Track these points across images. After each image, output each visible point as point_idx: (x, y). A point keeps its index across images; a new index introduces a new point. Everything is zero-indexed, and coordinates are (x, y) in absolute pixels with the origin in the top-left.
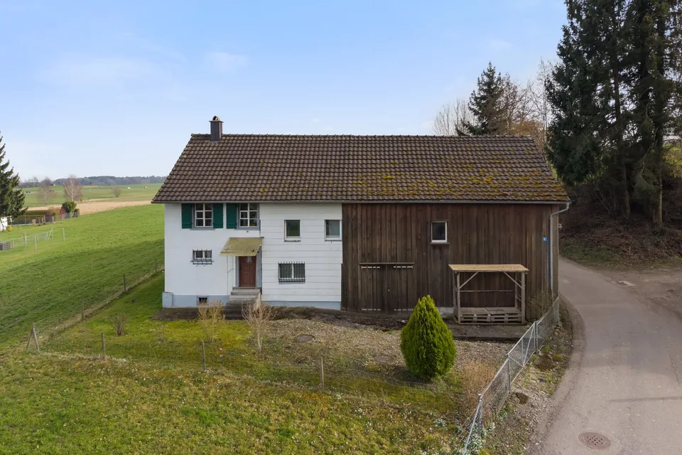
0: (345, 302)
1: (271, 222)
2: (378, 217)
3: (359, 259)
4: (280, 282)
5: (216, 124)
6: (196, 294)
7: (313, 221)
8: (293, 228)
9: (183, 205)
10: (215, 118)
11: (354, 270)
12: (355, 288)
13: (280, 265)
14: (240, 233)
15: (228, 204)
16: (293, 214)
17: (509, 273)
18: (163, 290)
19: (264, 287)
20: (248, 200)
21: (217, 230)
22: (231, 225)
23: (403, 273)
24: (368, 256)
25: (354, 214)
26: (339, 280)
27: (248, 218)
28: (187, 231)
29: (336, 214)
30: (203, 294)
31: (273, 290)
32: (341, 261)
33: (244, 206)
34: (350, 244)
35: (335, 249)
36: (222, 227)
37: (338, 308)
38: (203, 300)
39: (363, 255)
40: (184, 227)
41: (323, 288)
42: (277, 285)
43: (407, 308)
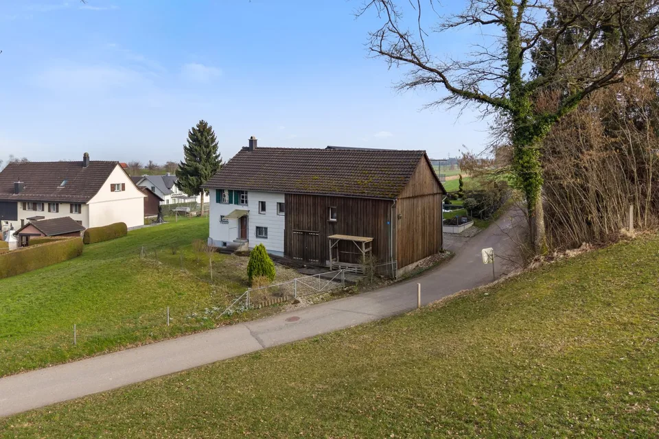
0: (285, 252)
1: (253, 201)
2: (301, 202)
3: (292, 227)
4: (257, 236)
5: (252, 141)
6: (222, 240)
7: (273, 202)
8: (263, 206)
9: (216, 190)
10: (252, 138)
11: (290, 234)
12: (290, 244)
13: (257, 227)
14: (240, 207)
15: (235, 190)
16: (262, 198)
17: (355, 242)
18: (208, 236)
19: (249, 239)
20: (245, 189)
21: (230, 205)
22: (237, 203)
23: (314, 237)
24: (298, 226)
25: (290, 200)
26: (283, 239)
27: (244, 199)
28: (218, 205)
30: (225, 240)
31: (254, 241)
32: (283, 227)
33: (243, 192)
34: (288, 218)
35: (281, 220)
36: (233, 203)
37: (282, 255)
38: (225, 244)
39: (294, 225)
40: (217, 202)
41: (275, 243)
42: (255, 238)
43: (315, 259)
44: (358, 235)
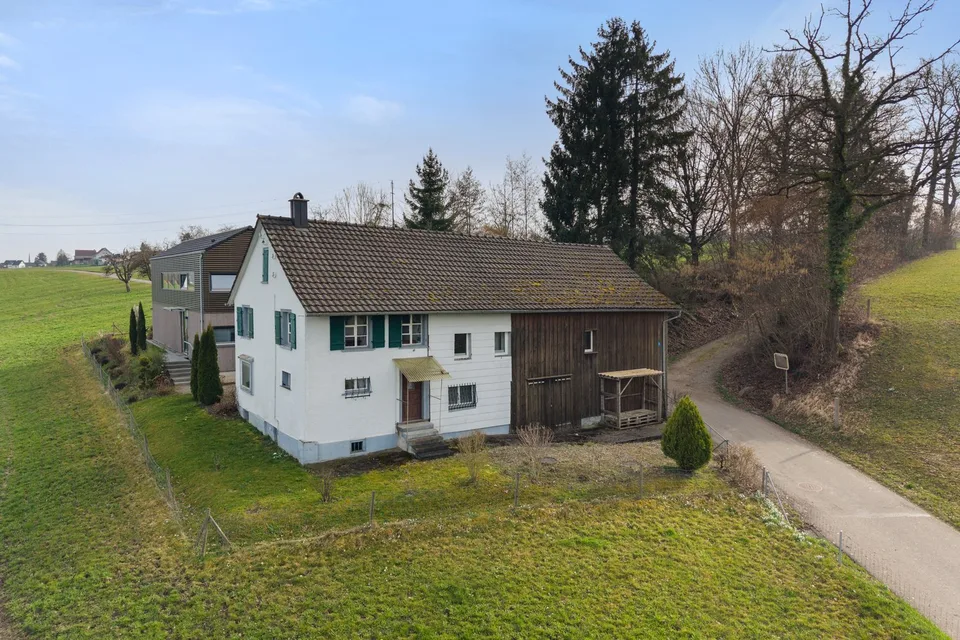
0: (513, 424)
1: (441, 334)
2: (543, 327)
3: (526, 374)
4: (450, 409)
6: (348, 439)
7: (483, 333)
8: (461, 344)
9: (332, 318)
10: (295, 195)
11: (523, 388)
12: (523, 406)
13: (450, 389)
14: (406, 353)
15: (390, 316)
16: (463, 326)
19: (432, 417)
20: (411, 310)
21: (377, 350)
22: (395, 343)
23: (563, 384)
24: (535, 370)
25: (522, 324)
26: (509, 400)
27: (411, 333)
28: (338, 353)
29: (505, 326)
30: (357, 438)
31: (444, 420)
32: (510, 378)
33: (406, 318)
34: (518, 359)
35: (504, 365)
36: (384, 346)
37: (505, 431)
38: (357, 446)
39: (530, 370)
40: (333, 348)
41: (493, 411)
42: (446, 413)
43: (566, 422)
44: (624, 368)
